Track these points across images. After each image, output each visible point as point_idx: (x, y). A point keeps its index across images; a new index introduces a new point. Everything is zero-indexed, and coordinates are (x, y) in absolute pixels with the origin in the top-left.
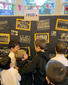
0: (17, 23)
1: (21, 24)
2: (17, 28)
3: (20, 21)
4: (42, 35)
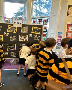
0: (9, 28)
1: (11, 28)
2: (8, 31)
4: (23, 36)
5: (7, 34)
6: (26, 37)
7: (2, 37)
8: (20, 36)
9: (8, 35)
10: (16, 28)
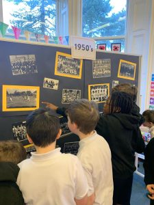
1: (65, 63)
3: (64, 57)
4: (99, 87)
5: (52, 85)
6: (106, 90)
7: (35, 96)
8: (92, 88)
9: (56, 87)
10: (79, 64)
